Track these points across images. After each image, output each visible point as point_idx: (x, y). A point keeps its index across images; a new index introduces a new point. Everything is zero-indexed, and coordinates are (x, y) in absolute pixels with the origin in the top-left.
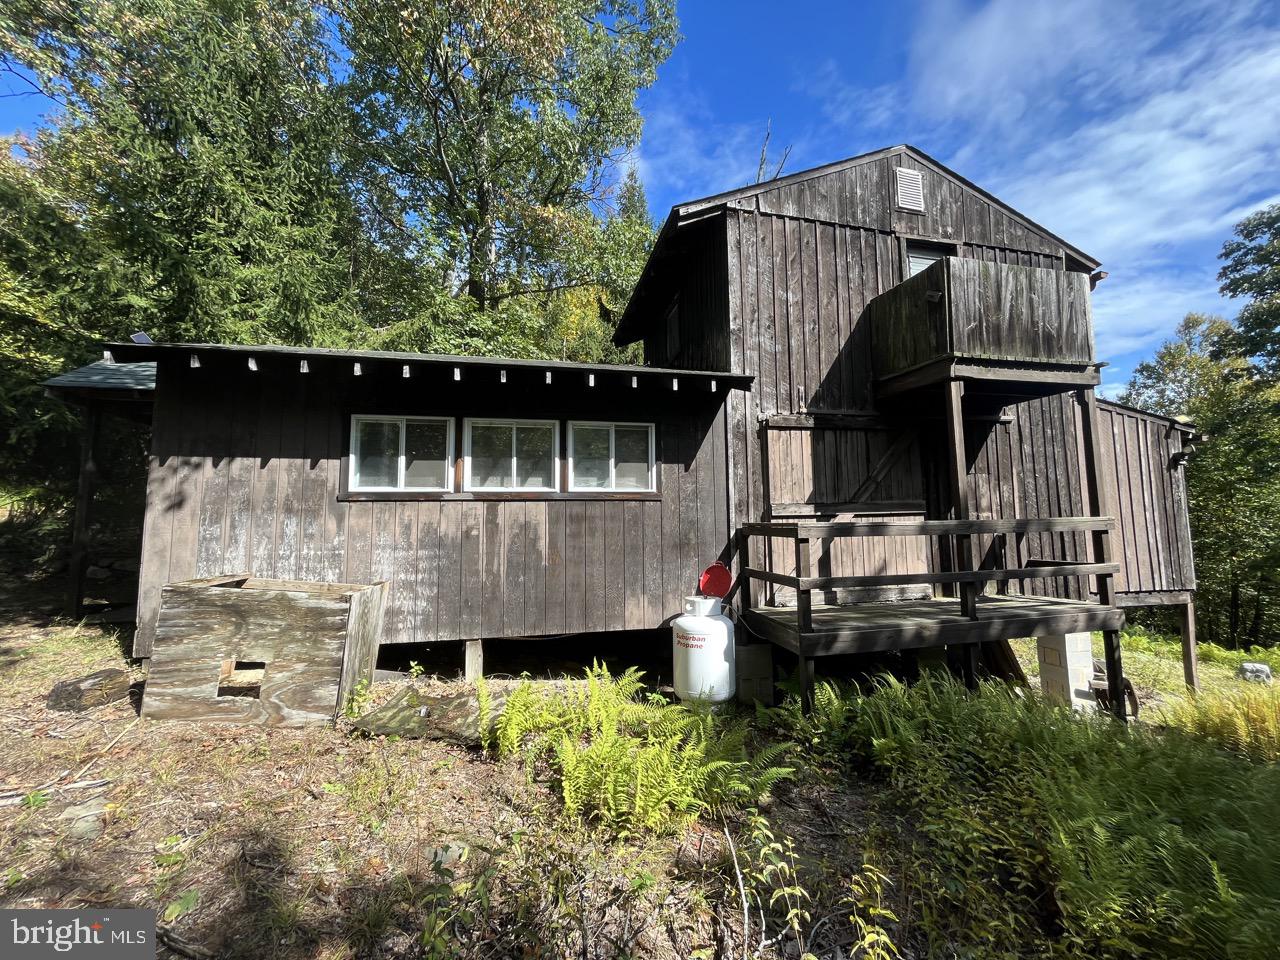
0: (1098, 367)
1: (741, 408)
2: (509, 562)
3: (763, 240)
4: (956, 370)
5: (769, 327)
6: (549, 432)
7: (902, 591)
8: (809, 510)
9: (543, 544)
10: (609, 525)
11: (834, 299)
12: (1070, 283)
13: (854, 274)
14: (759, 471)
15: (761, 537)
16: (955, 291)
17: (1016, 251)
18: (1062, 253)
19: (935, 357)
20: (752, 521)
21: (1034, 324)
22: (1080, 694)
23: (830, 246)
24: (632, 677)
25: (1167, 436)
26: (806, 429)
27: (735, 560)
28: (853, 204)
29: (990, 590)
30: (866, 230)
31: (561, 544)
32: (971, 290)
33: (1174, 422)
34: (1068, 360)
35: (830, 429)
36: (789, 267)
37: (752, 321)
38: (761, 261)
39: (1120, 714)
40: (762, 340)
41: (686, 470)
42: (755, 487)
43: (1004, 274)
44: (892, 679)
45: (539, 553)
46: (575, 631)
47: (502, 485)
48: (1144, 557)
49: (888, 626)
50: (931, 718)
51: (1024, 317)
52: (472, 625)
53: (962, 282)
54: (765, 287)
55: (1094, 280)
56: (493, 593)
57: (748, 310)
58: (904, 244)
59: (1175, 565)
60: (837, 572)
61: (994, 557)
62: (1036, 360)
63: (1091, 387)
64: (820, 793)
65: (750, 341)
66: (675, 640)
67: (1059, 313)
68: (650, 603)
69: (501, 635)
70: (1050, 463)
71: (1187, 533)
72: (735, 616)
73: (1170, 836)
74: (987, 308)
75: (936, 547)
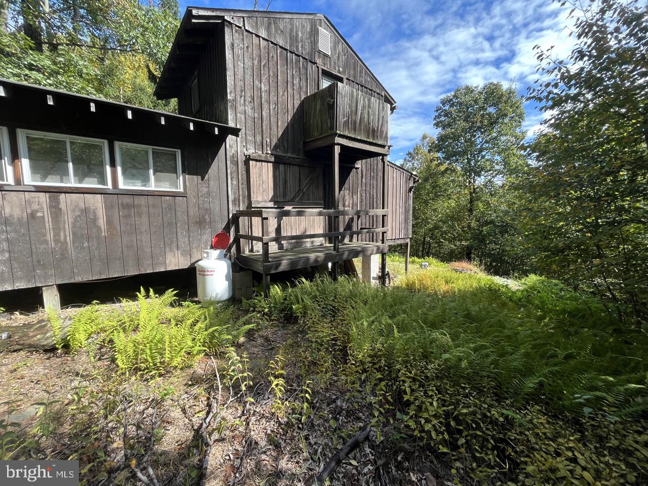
0: (390, 147)
1: (235, 146)
2: (74, 234)
3: (247, 47)
4: (338, 140)
5: (251, 102)
6: (100, 148)
7: (312, 242)
8: (271, 204)
9: (102, 222)
10: (152, 210)
11: (286, 93)
12: (383, 107)
13: (296, 81)
14: (245, 183)
15: (246, 218)
16: (340, 101)
17: (366, 88)
18: (383, 94)
19: (330, 132)
20: (241, 209)
21: (369, 123)
22: (374, 278)
23: (285, 62)
24: (170, 294)
25: (409, 180)
26: (270, 162)
27: (232, 230)
28: (297, 41)
29: (346, 241)
30: (303, 58)
31: (116, 222)
32: (346, 101)
33: (412, 174)
34: (380, 142)
35: (282, 164)
36: (262, 69)
37: (241, 97)
38: (246, 61)
39: (383, 283)
40: (247, 109)
41: (202, 180)
42: (243, 191)
43: (359, 96)
44: (304, 280)
45: (99, 228)
46: (132, 273)
47: (62, 182)
48: (398, 226)
49: (303, 257)
50: (318, 294)
51: (366, 119)
52: (46, 277)
53: (342, 96)
54: (248, 77)
55: (392, 109)
56: (62, 254)
57: (238, 89)
58: (320, 71)
59: (407, 229)
60: (284, 234)
61: (349, 227)
62: (368, 140)
63: (386, 155)
64: (268, 332)
65: (240, 108)
66: (198, 273)
67: (378, 120)
68: (182, 254)
69: (73, 281)
70: (372, 188)
71: (411, 217)
72: (233, 259)
73: (385, 320)
74: (352, 111)
75: (327, 222)
